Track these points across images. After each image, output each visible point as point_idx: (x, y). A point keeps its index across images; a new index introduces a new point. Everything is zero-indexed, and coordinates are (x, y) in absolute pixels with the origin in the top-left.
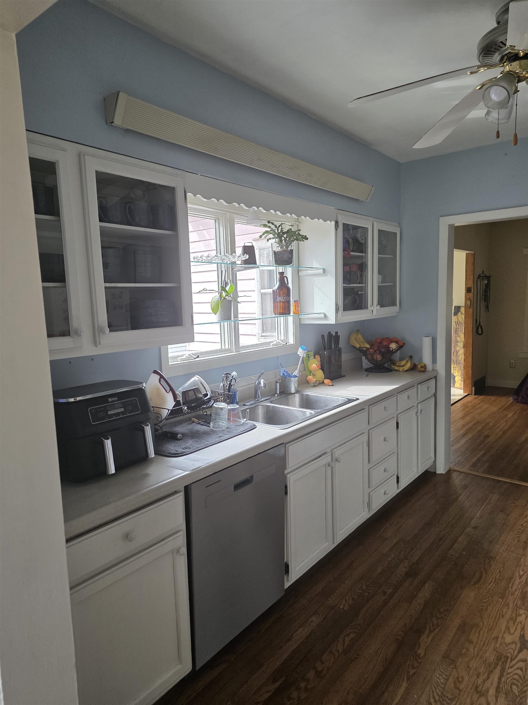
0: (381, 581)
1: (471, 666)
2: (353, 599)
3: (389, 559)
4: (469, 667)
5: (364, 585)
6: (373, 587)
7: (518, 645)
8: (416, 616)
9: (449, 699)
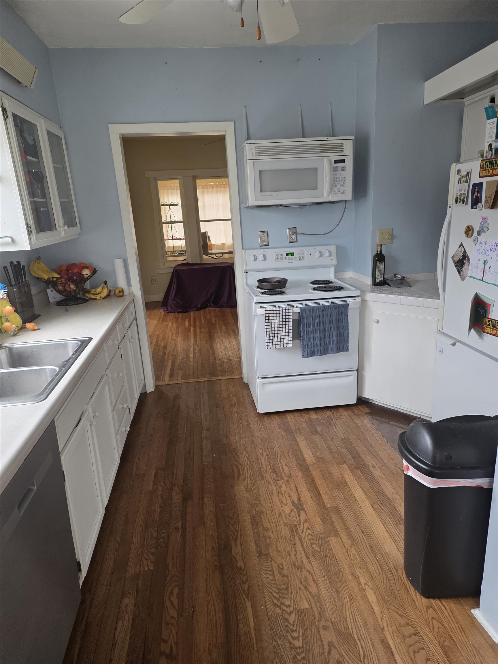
0: (165, 519)
1: (280, 550)
2: (153, 554)
3: (160, 493)
4: (279, 552)
5: (154, 533)
6: (163, 529)
7: (295, 510)
8: (216, 535)
9: (285, 590)
